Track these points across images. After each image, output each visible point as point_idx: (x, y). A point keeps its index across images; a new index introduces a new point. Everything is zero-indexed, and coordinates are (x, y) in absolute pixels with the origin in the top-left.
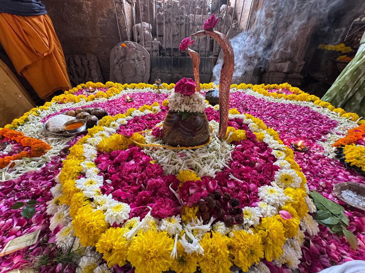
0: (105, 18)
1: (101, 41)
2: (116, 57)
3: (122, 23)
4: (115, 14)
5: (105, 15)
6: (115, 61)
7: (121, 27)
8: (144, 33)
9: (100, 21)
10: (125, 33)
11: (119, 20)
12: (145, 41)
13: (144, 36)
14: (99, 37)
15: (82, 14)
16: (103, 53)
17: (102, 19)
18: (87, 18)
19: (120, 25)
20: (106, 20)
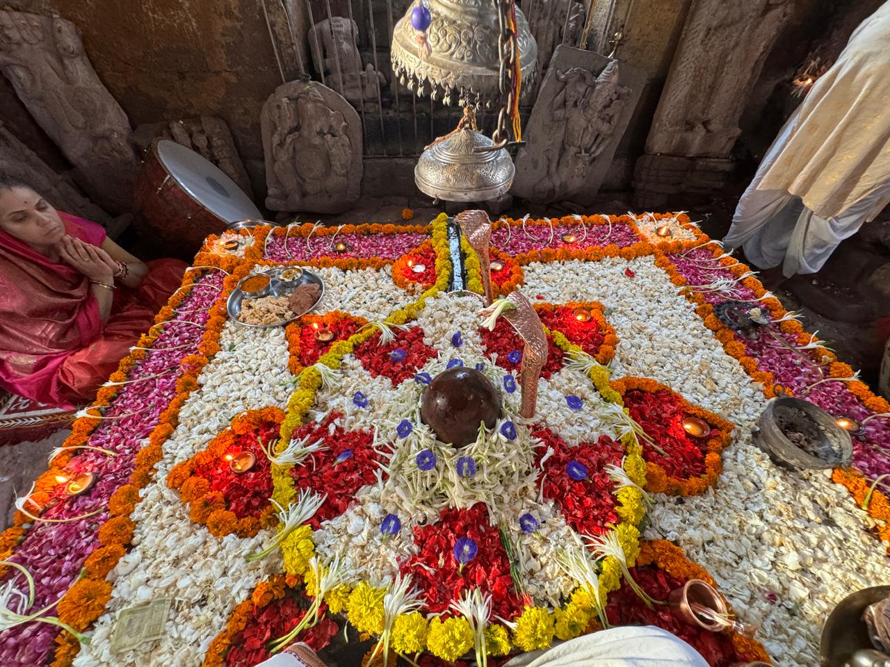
0: (237, 19)
1: (233, 79)
2: (276, 128)
3: (281, 32)
4: (261, 9)
5: (236, 12)
6: (276, 139)
7: (281, 42)
8: (340, 51)
9: (225, 28)
10: (293, 57)
11: (273, 25)
12: (342, 71)
13: (341, 60)
14: (226, 71)
15: (173, 10)
16: (241, 111)
17: (228, 23)
18: (187, 20)
19: (276, 38)
20: (238, 25)
